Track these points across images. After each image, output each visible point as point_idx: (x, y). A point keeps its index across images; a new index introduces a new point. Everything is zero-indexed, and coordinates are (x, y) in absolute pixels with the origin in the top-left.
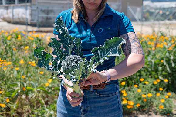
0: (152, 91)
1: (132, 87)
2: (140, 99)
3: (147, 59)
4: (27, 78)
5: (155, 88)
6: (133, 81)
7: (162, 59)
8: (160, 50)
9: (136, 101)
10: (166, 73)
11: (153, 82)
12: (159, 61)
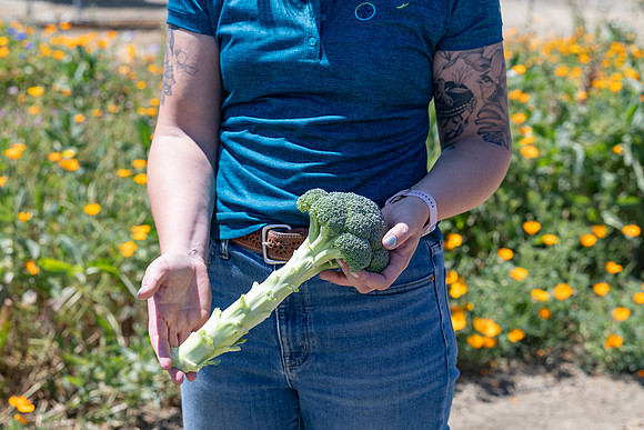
0: (573, 274)
1: (490, 261)
2: (521, 308)
3: (553, 141)
4: (42, 224)
5: (585, 261)
6: (496, 235)
7: (617, 140)
8: (608, 103)
9: (509, 317)
10: (633, 201)
11: (577, 237)
12: (602, 147)
